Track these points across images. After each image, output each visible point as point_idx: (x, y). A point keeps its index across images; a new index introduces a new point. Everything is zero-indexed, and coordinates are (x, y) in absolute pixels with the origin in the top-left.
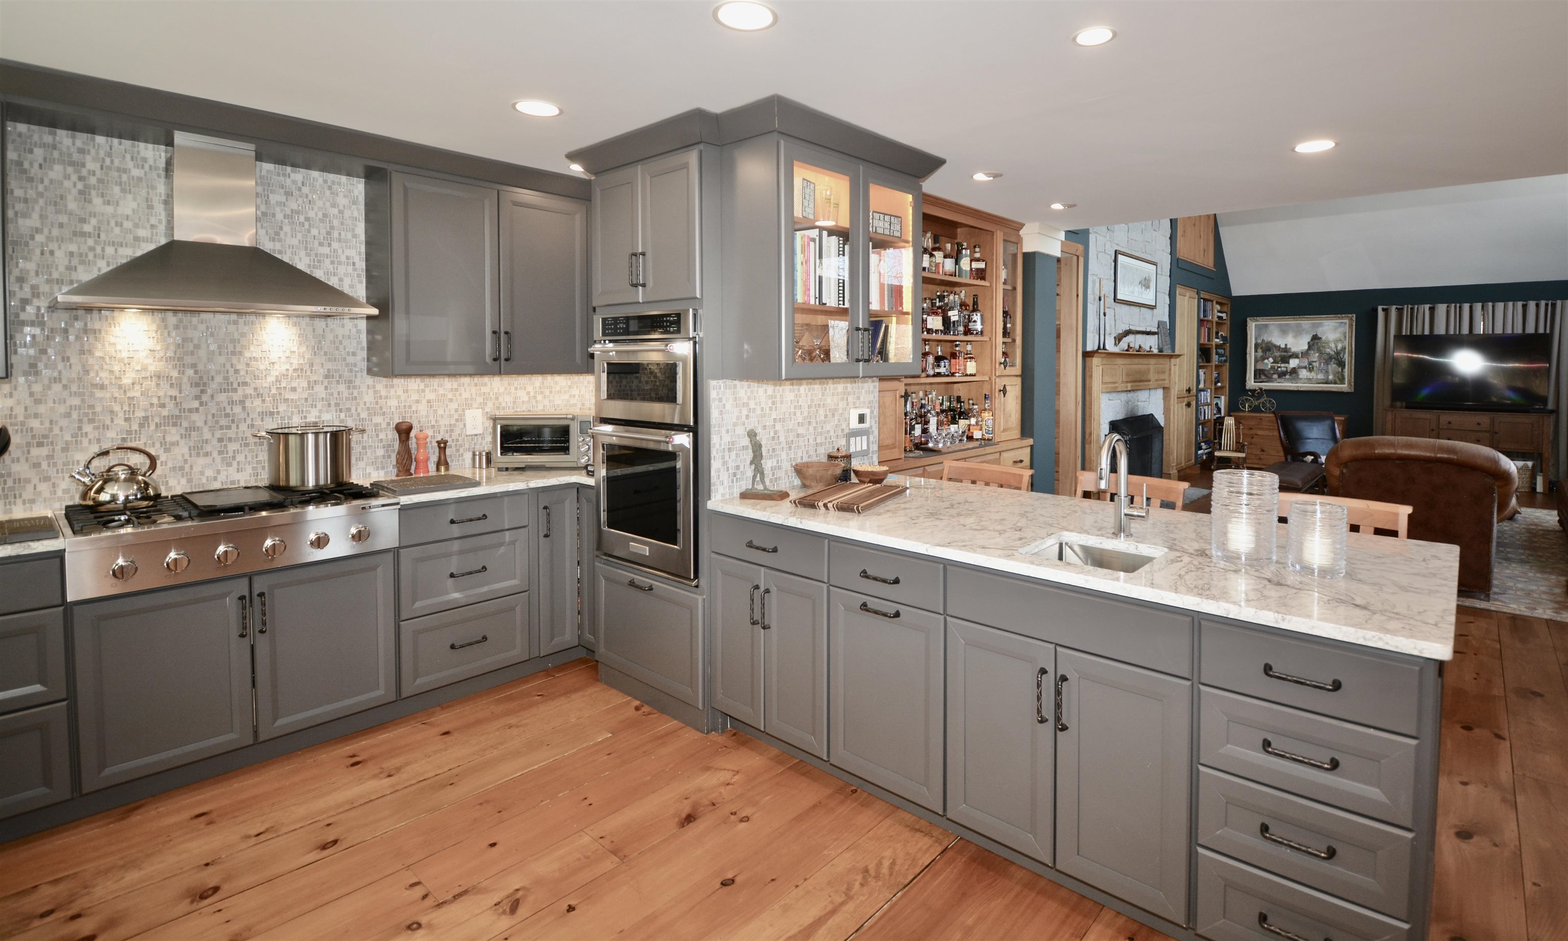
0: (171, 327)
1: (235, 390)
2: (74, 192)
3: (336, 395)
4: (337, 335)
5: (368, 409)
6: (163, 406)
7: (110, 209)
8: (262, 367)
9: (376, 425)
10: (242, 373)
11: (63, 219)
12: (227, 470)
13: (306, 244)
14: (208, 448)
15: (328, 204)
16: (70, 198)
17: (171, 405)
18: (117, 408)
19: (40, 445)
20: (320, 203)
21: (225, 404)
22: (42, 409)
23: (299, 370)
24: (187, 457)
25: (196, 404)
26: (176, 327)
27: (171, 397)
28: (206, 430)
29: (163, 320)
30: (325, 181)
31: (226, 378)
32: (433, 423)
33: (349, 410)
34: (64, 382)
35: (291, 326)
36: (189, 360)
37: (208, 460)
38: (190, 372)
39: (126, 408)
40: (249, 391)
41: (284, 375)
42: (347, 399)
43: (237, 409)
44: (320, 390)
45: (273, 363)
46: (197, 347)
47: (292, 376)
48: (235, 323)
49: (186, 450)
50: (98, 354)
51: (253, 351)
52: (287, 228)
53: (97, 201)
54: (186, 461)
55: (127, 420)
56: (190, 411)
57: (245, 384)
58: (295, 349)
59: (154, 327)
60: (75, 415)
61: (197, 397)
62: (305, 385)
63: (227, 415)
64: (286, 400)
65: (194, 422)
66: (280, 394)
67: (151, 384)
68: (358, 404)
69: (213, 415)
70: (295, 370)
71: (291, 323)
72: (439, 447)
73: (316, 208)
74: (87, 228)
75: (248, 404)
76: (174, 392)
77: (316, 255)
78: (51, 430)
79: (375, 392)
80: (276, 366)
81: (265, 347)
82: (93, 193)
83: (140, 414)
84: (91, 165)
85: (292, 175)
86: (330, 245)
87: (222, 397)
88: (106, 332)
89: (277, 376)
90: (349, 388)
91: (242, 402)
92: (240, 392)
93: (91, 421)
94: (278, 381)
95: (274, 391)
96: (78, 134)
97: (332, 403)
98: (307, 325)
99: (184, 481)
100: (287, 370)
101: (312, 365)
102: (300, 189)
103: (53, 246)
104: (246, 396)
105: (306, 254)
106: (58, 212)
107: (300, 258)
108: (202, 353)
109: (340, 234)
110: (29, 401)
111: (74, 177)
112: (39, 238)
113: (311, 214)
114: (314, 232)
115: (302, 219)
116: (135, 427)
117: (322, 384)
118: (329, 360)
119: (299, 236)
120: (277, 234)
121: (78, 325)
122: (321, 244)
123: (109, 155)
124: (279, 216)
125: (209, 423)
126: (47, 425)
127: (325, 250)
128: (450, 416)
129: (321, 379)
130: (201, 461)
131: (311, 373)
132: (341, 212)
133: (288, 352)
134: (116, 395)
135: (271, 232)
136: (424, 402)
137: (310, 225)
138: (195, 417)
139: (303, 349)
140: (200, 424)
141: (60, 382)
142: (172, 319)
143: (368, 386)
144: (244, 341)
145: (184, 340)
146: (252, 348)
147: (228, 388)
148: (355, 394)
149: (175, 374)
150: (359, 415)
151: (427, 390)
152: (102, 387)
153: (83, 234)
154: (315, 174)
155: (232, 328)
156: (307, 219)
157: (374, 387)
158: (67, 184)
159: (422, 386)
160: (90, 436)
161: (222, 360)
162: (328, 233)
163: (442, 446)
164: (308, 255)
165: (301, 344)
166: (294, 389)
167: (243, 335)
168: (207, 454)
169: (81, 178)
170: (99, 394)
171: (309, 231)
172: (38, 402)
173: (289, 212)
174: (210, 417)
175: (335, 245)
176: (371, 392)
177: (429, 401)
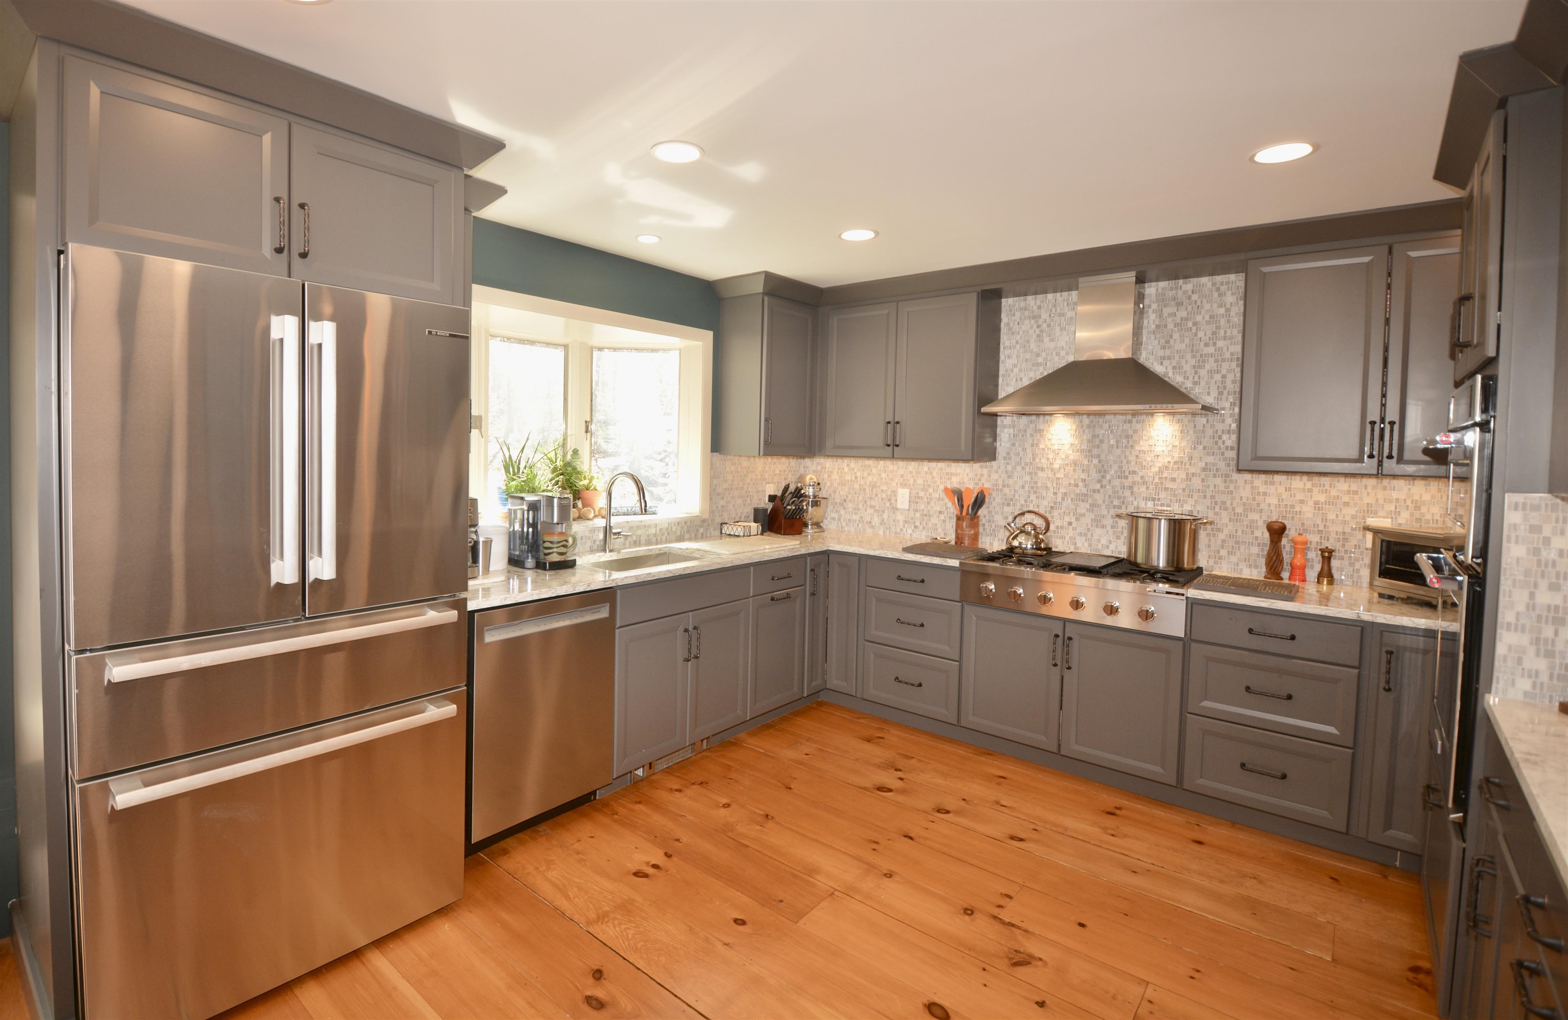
0: (1085, 427)
1: (1126, 477)
2: (1035, 336)
3: (1212, 488)
4: (1217, 431)
5: (1244, 504)
6: (1077, 485)
7: (1052, 345)
8: (1149, 459)
9: (1252, 521)
10: (1133, 463)
11: (1028, 356)
12: (1116, 542)
13: (1193, 347)
14: (1105, 522)
15: (1215, 305)
16: (1032, 341)
17: (1080, 484)
18: (1049, 485)
19: (1008, 505)
20: (1207, 306)
21: (1118, 488)
22: (1011, 482)
23: (1179, 463)
24: (1089, 526)
25: (1098, 486)
26: (1089, 427)
27: (1082, 479)
28: (1104, 507)
29: (1081, 422)
30: (1214, 284)
31: (1120, 467)
32: (1321, 528)
33: (1224, 503)
34: (1023, 465)
35: (1174, 423)
36: (1095, 451)
37: (1105, 530)
38: (1095, 461)
39: (1055, 485)
40: (1137, 478)
41: (1166, 467)
42: (1223, 492)
43: (1127, 493)
44: (1197, 483)
45: (1158, 456)
46: (1102, 441)
47: (1173, 467)
48: (1130, 422)
49: (1089, 521)
50: (1042, 446)
51: (1143, 445)
52: (1176, 336)
53: (1046, 339)
54: (1089, 530)
55: (1055, 494)
56: (1094, 491)
57: (1134, 472)
58: (1177, 443)
59: (1074, 427)
60: (1027, 488)
61: (1099, 481)
62: (1184, 476)
63: (1119, 498)
64: (1166, 489)
65: (1096, 500)
66: (1162, 483)
67: (1070, 469)
68: (1233, 499)
69: (1110, 496)
70: (1175, 463)
71: (1174, 421)
72: (1323, 557)
73: (1203, 312)
74: (1040, 360)
75: (1135, 489)
76: (1083, 476)
77: (1201, 355)
78: (1014, 495)
79: (1253, 488)
80: (1160, 459)
81: (1151, 442)
82: (1045, 335)
83: (1063, 490)
84: (1045, 316)
85: (1184, 286)
86: (1215, 344)
87: (1117, 482)
88: (1047, 430)
89: (1160, 467)
90: (1225, 481)
91: (1131, 488)
92: (1130, 479)
93: (1035, 492)
94: (1160, 471)
95: (1157, 480)
96: (1038, 296)
97: (1208, 495)
98: (1189, 421)
99: (1086, 544)
100: (1169, 462)
101: (1191, 458)
102: (1190, 298)
103: (1022, 375)
104: (1134, 483)
105: (1192, 356)
106: (1025, 352)
107: (1186, 361)
108: (1105, 446)
109: (1225, 332)
110: (1004, 476)
111: (1035, 326)
112: (1016, 370)
113: (1199, 318)
114: (1201, 334)
115: (1190, 324)
116: (1059, 499)
117: (1199, 476)
118: (1208, 454)
119: (1187, 341)
120: (1168, 342)
121: (1032, 426)
122: (1206, 345)
123: (1055, 306)
124: (1170, 326)
125: (1107, 503)
126: (1013, 492)
127: (1211, 350)
128: (1345, 522)
129: (1199, 471)
130: (1098, 531)
131: (1190, 465)
132: (1228, 310)
133: (1171, 446)
134: (1050, 476)
135: (1163, 341)
136: (1311, 503)
137: (1197, 328)
138: (1097, 496)
139: (1184, 444)
140: (1100, 502)
141: (1021, 465)
142: (1086, 420)
143: (1246, 481)
144: (1135, 437)
145: (1094, 436)
146: (1141, 443)
147: (1122, 475)
148: (1232, 488)
149: (1086, 462)
150: (1234, 509)
151: (1315, 490)
152: (1042, 469)
153: (1038, 365)
154: (1205, 280)
155: (1127, 426)
156: (1195, 324)
157: (1252, 482)
158: (1031, 332)
159: (1309, 485)
160: (1034, 503)
161: (1118, 452)
162: (1214, 333)
163: (1327, 556)
164: (1194, 357)
165: (1182, 439)
166: (1173, 480)
167: (1135, 431)
168: (1103, 527)
169: (1038, 326)
170: (1040, 474)
171: (1196, 335)
172: (1009, 477)
173: (1179, 321)
174: (1107, 497)
175: (1220, 344)
176: (1248, 487)
177: (1316, 503)
